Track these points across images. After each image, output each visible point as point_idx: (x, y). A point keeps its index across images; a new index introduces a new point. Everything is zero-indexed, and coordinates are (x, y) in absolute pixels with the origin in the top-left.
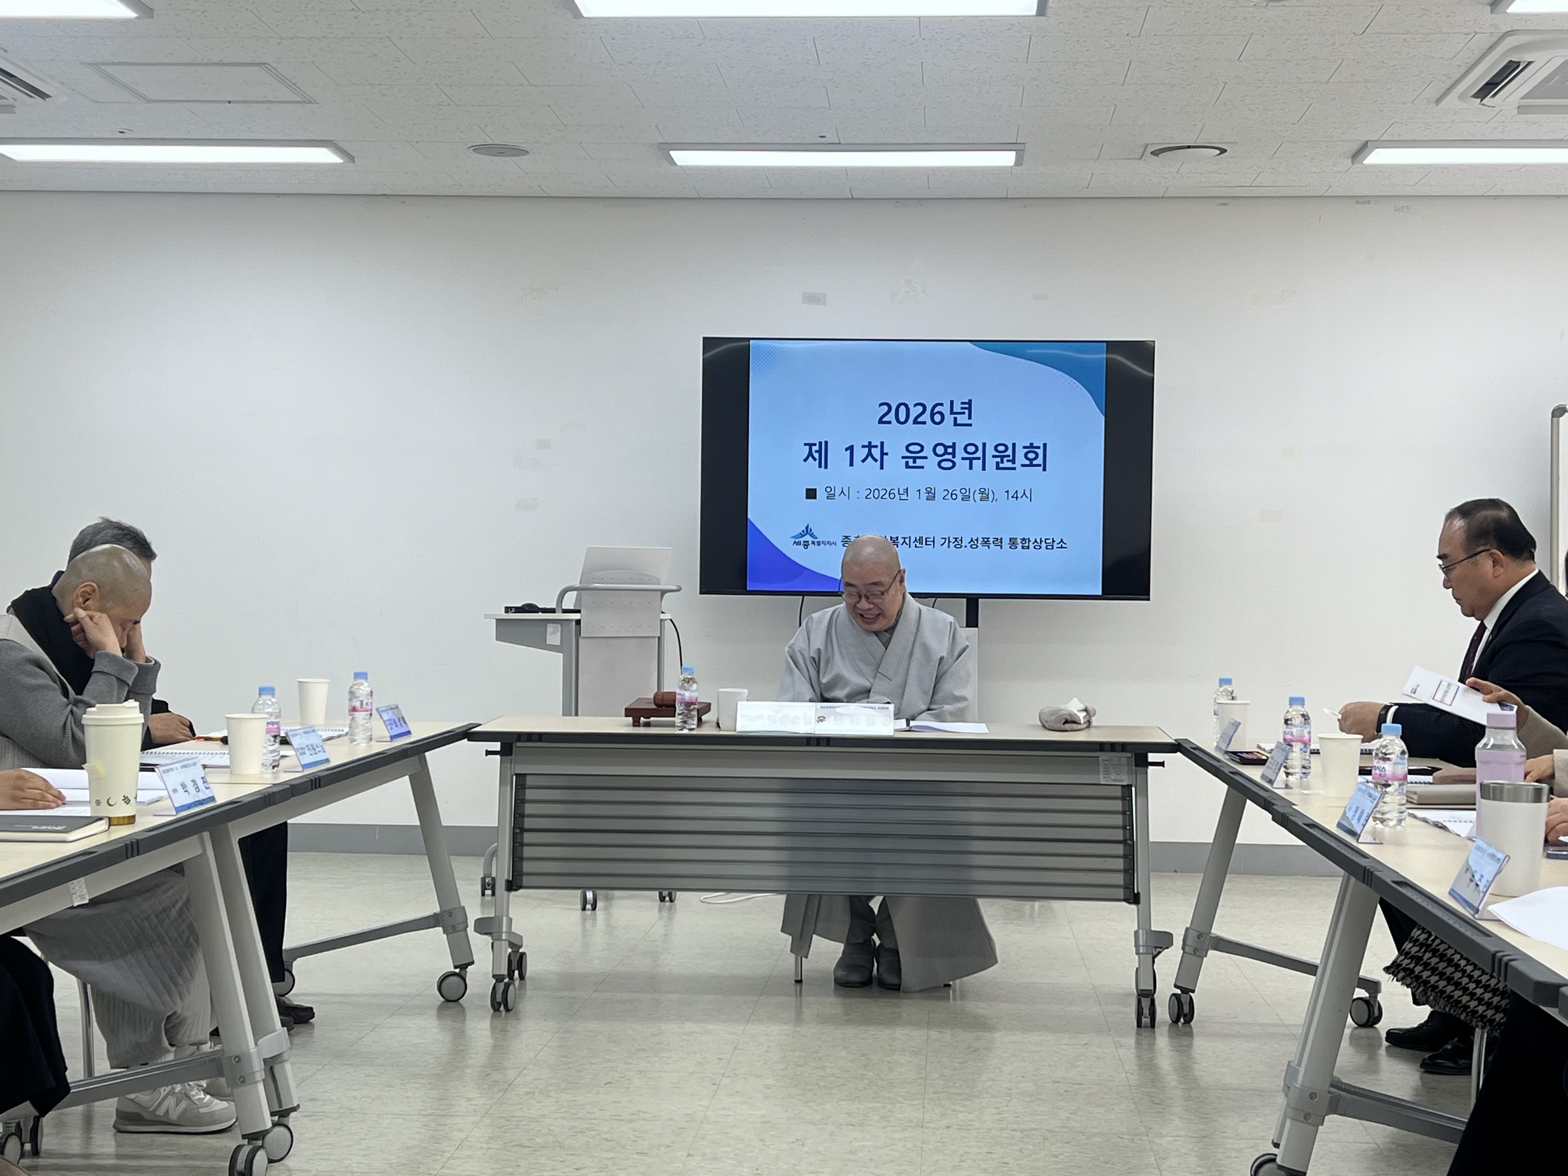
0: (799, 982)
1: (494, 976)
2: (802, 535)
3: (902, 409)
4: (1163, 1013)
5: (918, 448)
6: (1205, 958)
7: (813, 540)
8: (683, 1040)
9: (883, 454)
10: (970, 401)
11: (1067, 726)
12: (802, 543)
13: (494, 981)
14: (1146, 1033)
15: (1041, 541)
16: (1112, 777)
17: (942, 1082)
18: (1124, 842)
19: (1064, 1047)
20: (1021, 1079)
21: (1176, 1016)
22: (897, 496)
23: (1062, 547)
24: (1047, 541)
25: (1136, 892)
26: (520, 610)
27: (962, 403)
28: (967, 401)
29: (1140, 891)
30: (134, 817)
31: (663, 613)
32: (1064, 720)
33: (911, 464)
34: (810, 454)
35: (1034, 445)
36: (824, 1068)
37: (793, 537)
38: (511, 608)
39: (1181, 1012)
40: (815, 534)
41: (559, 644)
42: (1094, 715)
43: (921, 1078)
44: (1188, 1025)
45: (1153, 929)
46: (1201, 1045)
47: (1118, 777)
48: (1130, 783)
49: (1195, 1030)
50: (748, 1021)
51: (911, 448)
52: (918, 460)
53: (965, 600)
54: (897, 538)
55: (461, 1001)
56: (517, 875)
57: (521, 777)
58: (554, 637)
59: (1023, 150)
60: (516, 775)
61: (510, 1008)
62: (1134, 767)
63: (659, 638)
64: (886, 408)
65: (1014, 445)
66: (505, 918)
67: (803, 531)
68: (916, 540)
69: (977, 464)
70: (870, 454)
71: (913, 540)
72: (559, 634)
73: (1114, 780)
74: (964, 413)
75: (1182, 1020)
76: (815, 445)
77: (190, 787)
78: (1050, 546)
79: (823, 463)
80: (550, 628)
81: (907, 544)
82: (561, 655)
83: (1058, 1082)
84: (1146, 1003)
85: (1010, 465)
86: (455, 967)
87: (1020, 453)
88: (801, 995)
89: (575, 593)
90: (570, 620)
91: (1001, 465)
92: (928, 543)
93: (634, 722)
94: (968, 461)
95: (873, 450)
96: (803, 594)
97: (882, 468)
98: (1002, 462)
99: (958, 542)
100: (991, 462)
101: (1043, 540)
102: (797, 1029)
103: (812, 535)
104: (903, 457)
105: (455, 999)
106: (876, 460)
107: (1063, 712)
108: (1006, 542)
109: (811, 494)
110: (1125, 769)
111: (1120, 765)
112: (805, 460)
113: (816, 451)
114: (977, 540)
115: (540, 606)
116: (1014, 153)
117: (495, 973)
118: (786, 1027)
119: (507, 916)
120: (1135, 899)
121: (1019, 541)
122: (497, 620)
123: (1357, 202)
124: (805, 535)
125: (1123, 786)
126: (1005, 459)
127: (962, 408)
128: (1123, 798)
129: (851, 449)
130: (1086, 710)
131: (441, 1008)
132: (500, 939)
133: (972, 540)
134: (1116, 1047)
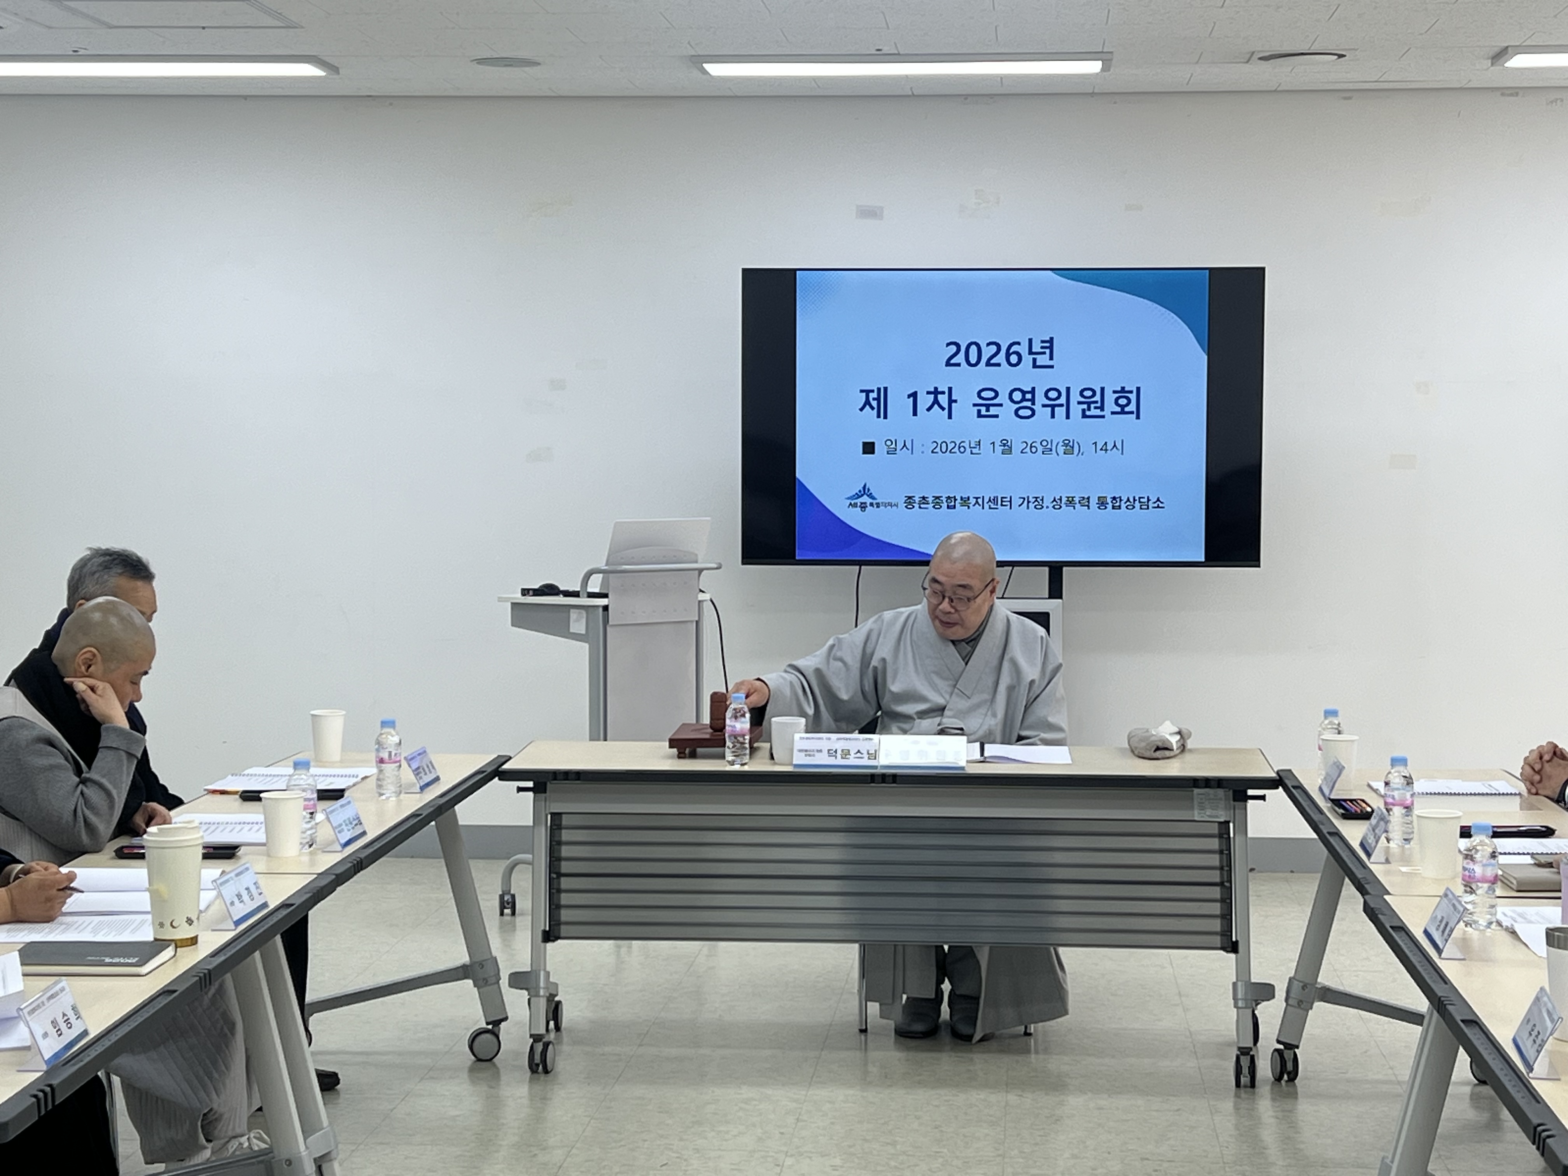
0: (864, 1031)
1: (531, 1036)
2: (859, 496)
3: (973, 349)
4: (1265, 1068)
5: (992, 394)
6: (1310, 1012)
7: (871, 501)
8: (741, 1109)
9: (951, 401)
10: (1052, 339)
11: (1159, 754)
12: (859, 504)
13: (532, 1040)
14: (1243, 1093)
15: (1135, 500)
16: (1208, 813)
17: (1021, 1160)
18: (1221, 884)
19: (1154, 1113)
20: (1106, 1155)
21: (1278, 1074)
22: (968, 450)
23: (1158, 507)
24: (1142, 500)
25: (1234, 939)
26: (539, 593)
27: (1043, 342)
28: (1048, 339)
29: (1238, 939)
30: (196, 937)
31: (701, 591)
32: (1155, 747)
33: (983, 412)
34: (867, 402)
35: (1126, 389)
36: (894, 1144)
37: (848, 498)
38: (528, 590)
39: (1284, 1070)
40: (873, 494)
41: (583, 632)
42: (1189, 736)
43: (999, 1155)
44: (1292, 1083)
45: (1253, 981)
46: (1305, 1108)
47: (1214, 812)
48: (1228, 819)
49: (1299, 1090)
50: (810, 1084)
51: (983, 394)
52: (991, 408)
53: (1047, 569)
54: (968, 498)
55: (495, 1060)
56: (554, 925)
57: (556, 816)
58: (578, 625)
59: (1111, 60)
60: (552, 814)
61: (549, 1069)
62: (1232, 802)
63: (697, 622)
64: (954, 348)
65: (1103, 389)
66: (542, 973)
67: (860, 491)
68: (990, 500)
69: (1060, 412)
70: (936, 402)
71: (986, 500)
72: (584, 621)
73: (1209, 816)
74: (1044, 353)
75: (1286, 1077)
76: (873, 391)
77: (245, 897)
78: (1145, 506)
79: (883, 412)
80: (574, 614)
81: (979, 505)
82: (587, 646)
83: (1147, 1159)
84: (1245, 1062)
85: (1098, 412)
86: (488, 1024)
87: (1110, 398)
88: (866, 1049)
89: (601, 575)
90: (597, 606)
91: (1088, 413)
92: (1004, 503)
93: (679, 753)
94: (1049, 409)
95: (940, 396)
96: (860, 563)
97: (950, 417)
98: (1089, 409)
99: (1039, 503)
100: (1076, 410)
101: (1137, 498)
102: (865, 1094)
103: (871, 496)
104: (975, 405)
105: (488, 1058)
106: (943, 409)
107: (1153, 738)
108: (1094, 502)
109: (869, 448)
110: (1222, 804)
111: (1216, 799)
112: (861, 409)
113: (874, 399)
114: (1061, 499)
115: (561, 589)
116: (1100, 63)
117: (533, 1032)
118: (851, 1092)
119: (545, 970)
120: (1233, 947)
121: (1109, 500)
122: (512, 603)
123: (1503, 94)
124: (862, 495)
125: (1220, 823)
126: (1092, 406)
127: (1042, 348)
128: (1220, 836)
129: (914, 395)
130: (1179, 733)
131: (472, 1070)
132: (537, 995)
133: (1055, 500)
134: (1211, 1113)
